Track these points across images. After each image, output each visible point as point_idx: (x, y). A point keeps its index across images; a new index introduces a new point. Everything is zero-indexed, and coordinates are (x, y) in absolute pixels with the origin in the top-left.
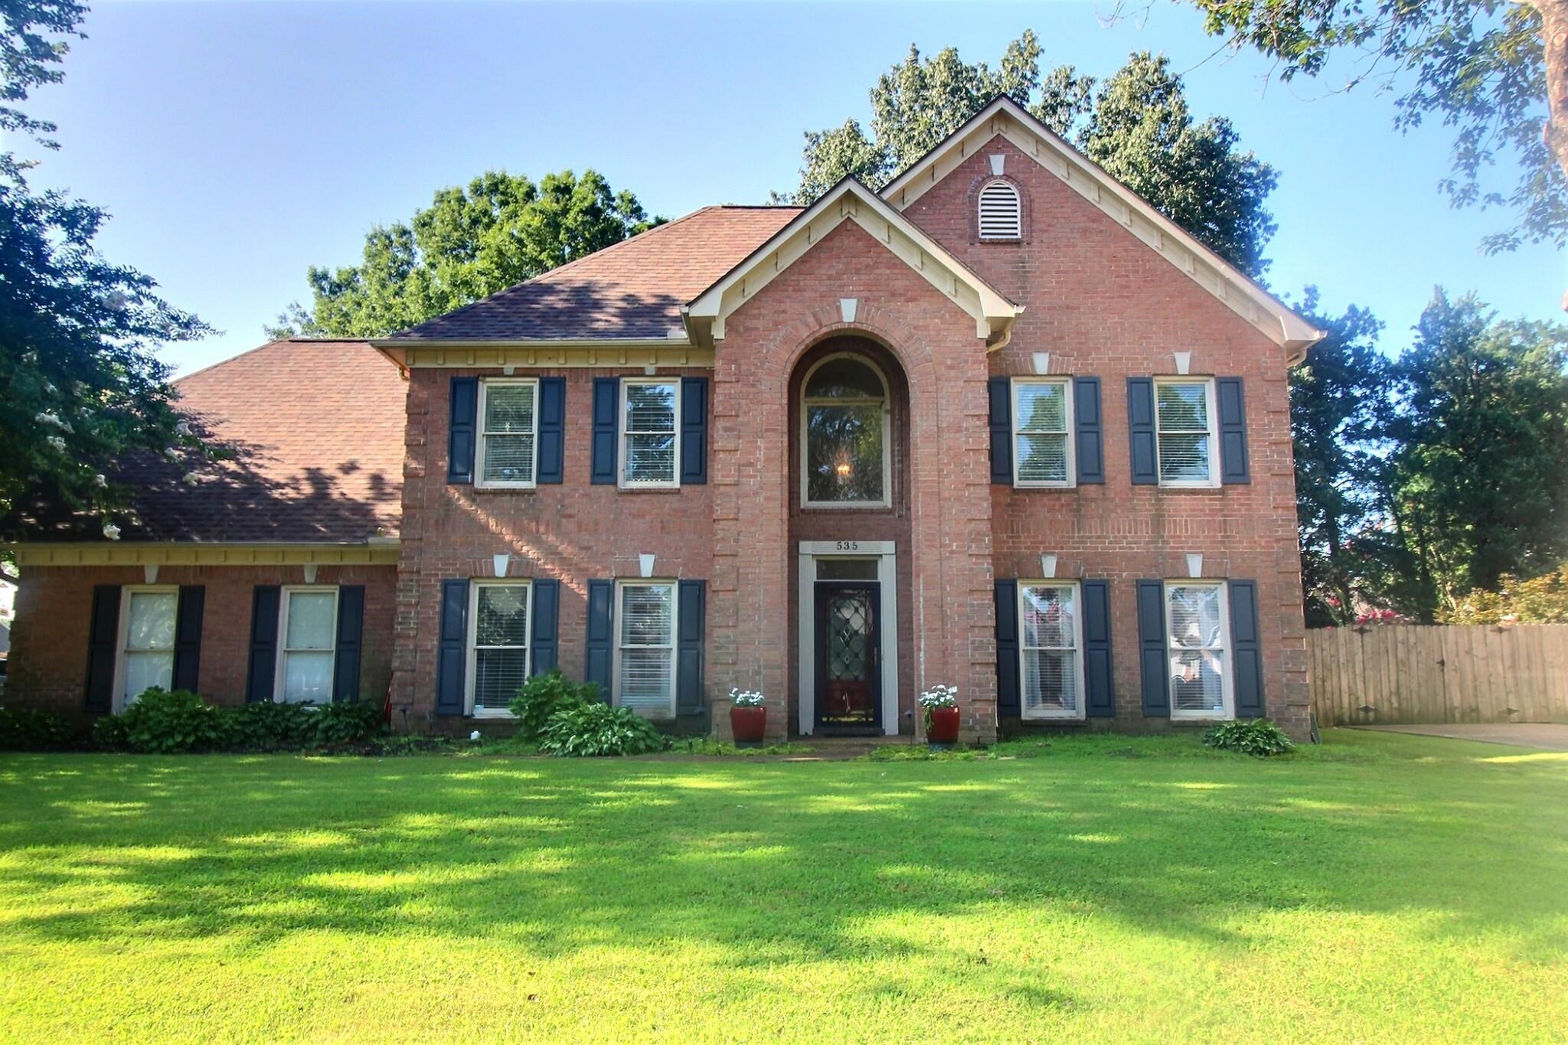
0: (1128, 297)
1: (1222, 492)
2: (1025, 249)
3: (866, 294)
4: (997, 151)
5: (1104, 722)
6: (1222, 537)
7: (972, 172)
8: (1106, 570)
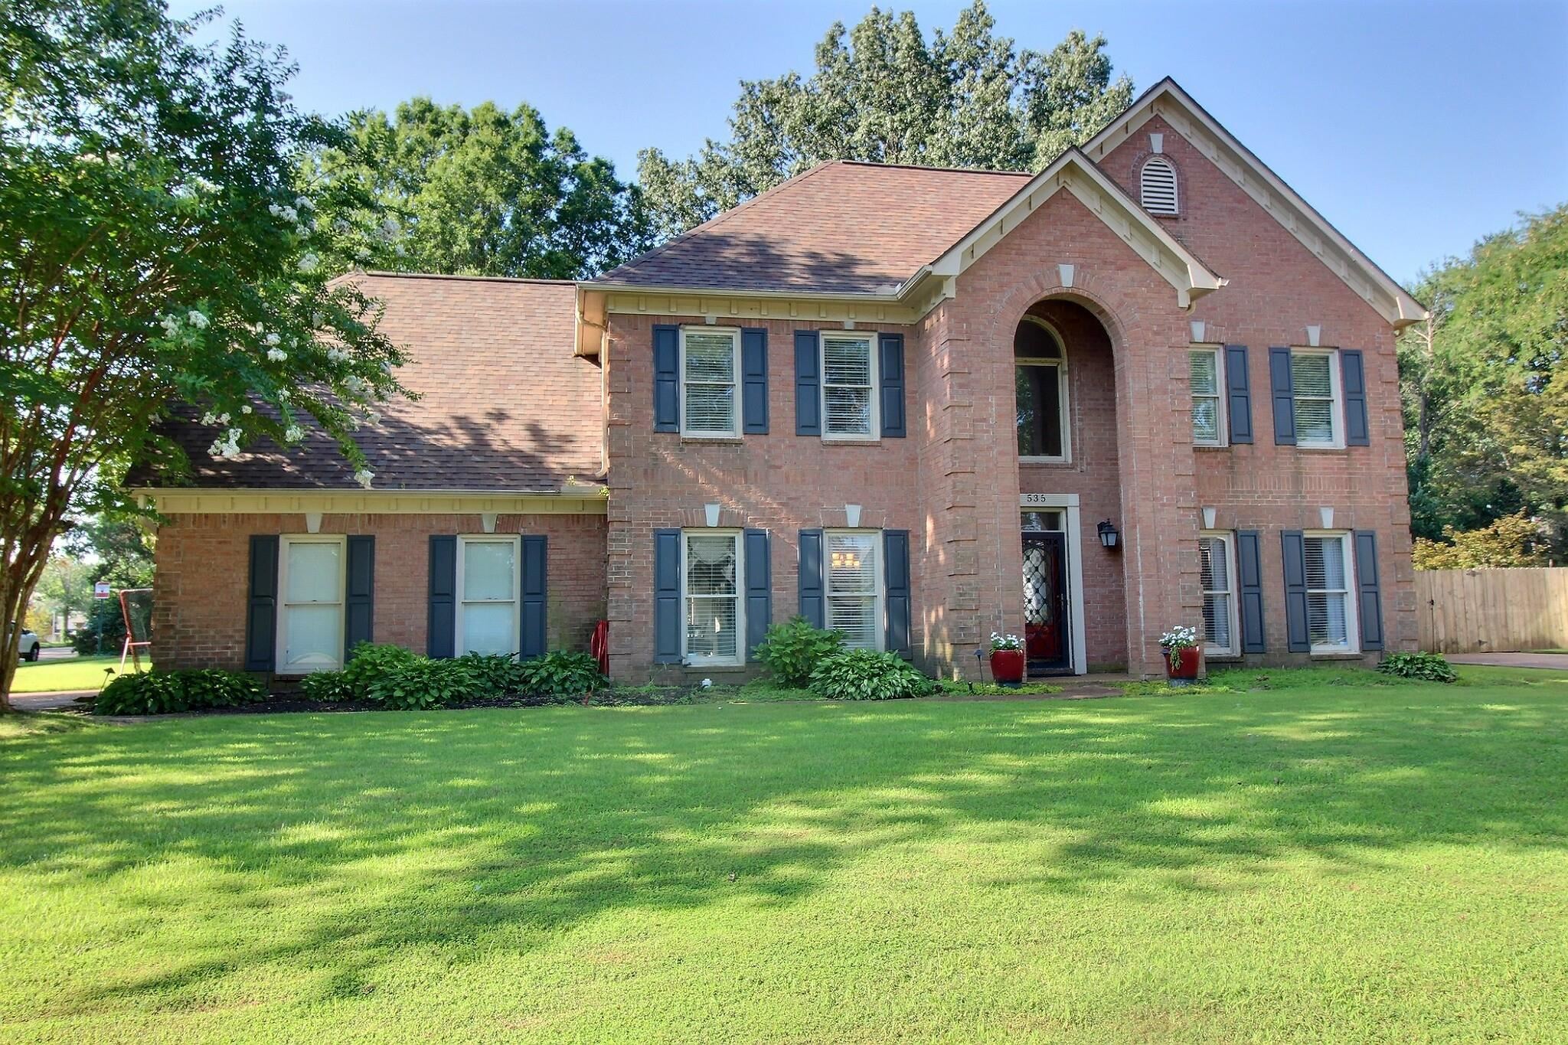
0: (1268, 274)
1: (1347, 453)
2: (1182, 224)
3: (1081, 261)
4: (1156, 130)
5: (1257, 658)
6: (1349, 492)
7: (1135, 148)
8: (1256, 521)
